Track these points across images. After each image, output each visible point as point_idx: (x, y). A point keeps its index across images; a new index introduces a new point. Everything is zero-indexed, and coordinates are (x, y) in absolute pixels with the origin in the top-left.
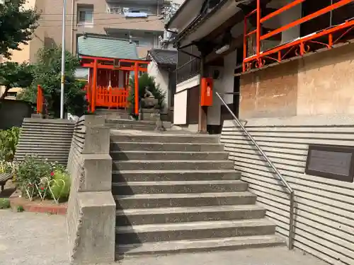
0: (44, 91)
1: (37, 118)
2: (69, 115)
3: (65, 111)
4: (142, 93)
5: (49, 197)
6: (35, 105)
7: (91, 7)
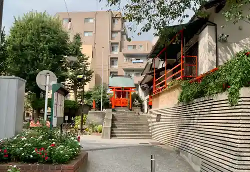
0: (96, 101)
1: (93, 111)
2: (104, 109)
3: (103, 108)
4: (133, 100)
5: (97, 132)
6: (92, 106)
7: (117, 58)
